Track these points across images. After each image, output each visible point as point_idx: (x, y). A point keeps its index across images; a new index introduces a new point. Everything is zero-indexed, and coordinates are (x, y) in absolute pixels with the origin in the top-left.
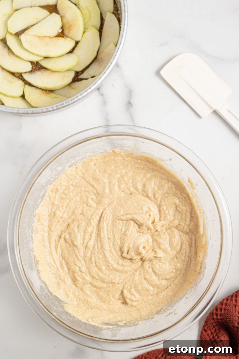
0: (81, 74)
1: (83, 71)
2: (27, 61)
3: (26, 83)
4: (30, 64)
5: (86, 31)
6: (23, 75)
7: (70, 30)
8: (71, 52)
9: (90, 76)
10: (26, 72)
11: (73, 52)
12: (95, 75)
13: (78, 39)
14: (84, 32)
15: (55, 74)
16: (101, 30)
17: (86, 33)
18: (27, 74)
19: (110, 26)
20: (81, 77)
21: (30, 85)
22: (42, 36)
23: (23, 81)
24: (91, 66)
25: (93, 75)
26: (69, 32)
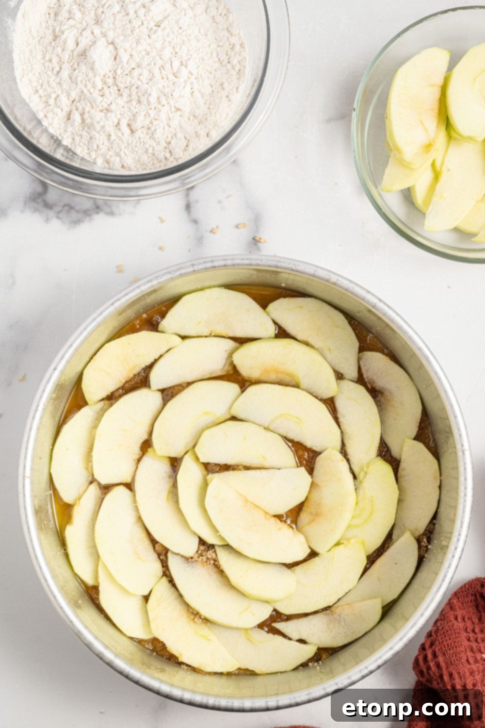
0: (283, 620)
1: (289, 618)
2: (195, 533)
3: (167, 574)
4: (197, 541)
5: (343, 543)
6: (169, 555)
7: (313, 521)
8: (291, 566)
9: (297, 638)
10: (178, 554)
11: (293, 568)
12: (307, 640)
13: (317, 549)
14: (338, 544)
15: (232, 592)
16: (372, 559)
17: (341, 547)
18: (178, 558)
19: (396, 564)
20: (280, 626)
21: (171, 581)
22: (252, 503)
23: (163, 566)
24: (310, 617)
25: (303, 637)
26: (309, 523)
